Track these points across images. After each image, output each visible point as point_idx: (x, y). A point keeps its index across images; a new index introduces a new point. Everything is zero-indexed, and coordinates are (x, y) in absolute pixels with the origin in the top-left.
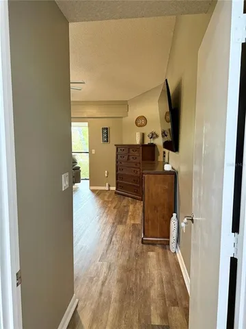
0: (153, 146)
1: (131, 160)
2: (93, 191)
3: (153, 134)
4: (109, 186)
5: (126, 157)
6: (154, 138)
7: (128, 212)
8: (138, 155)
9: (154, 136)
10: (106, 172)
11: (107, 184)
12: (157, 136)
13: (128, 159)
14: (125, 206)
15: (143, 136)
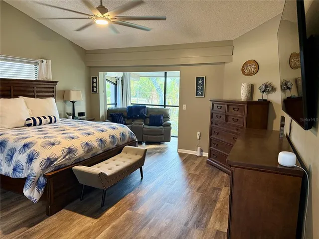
0: (266, 104)
1: (231, 122)
2: (181, 155)
3: (266, 86)
4: (202, 151)
5: (223, 117)
6: (269, 92)
7: (215, 201)
8: (241, 115)
9: (268, 88)
10: (199, 133)
11: (199, 148)
12: (274, 89)
13: (227, 120)
14: (215, 189)
15: (252, 88)
